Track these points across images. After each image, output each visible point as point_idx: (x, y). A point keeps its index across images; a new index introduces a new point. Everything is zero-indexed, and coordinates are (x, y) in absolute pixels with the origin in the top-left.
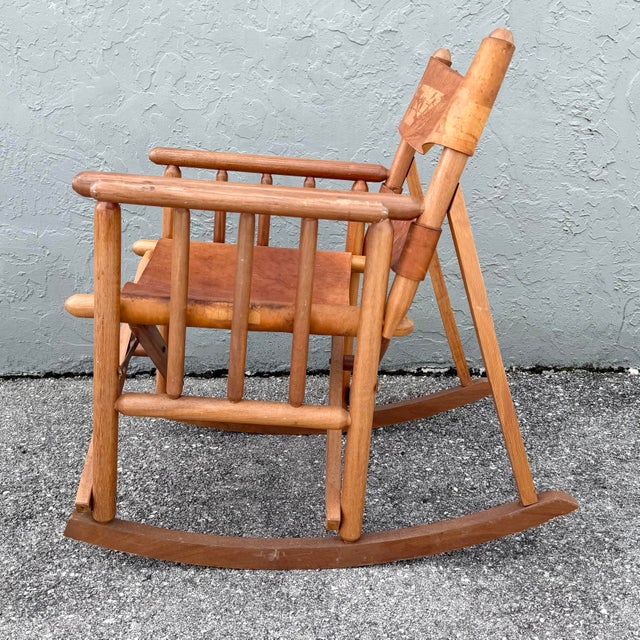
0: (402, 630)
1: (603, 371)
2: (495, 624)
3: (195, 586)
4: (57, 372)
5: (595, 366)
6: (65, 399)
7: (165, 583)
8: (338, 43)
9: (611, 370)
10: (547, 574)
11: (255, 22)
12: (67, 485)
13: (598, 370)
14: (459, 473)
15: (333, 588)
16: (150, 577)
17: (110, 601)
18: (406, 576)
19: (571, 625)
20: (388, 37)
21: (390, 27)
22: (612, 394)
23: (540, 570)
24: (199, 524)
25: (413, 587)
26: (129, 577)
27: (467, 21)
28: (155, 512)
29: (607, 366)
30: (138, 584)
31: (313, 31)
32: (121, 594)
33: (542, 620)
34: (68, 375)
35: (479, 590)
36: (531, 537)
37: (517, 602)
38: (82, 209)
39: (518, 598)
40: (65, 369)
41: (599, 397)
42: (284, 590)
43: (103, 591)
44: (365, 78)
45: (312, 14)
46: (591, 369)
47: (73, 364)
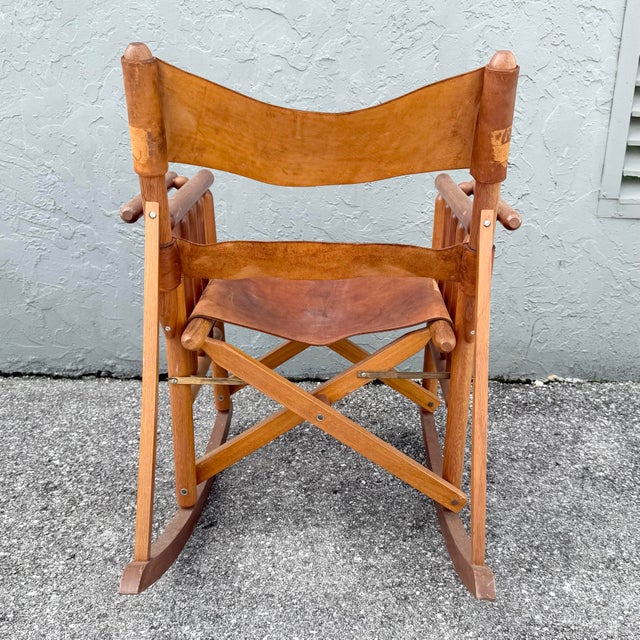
0: (295, 601)
1: (512, 382)
2: (377, 595)
3: (115, 564)
4: (6, 372)
5: (505, 378)
6: (12, 397)
7: (87, 562)
8: (279, 68)
9: (519, 381)
10: (429, 554)
11: (199, 43)
12: (5, 475)
13: (508, 382)
14: (369, 469)
15: (240, 565)
16: (74, 557)
17: (34, 577)
18: (307, 555)
19: (441, 598)
20: (326, 65)
21: (328, 56)
22: (516, 402)
23: (423, 551)
24: (125, 511)
25: (311, 565)
26: (55, 556)
27: (400, 54)
28: (85, 500)
29: (516, 378)
30: (62, 562)
31: (256, 55)
32: (46, 571)
33: (418, 593)
34: (17, 374)
35: (367, 568)
36: (421, 523)
37: (399, 577)
38: (30, 215)
39: (400, 574)
40: (14, 369)
41: (504, 404)
42: (196, 568)
43: (29, 568)
44: (304, 102)
45: (255, 38)
46: (502, 381)
47: (22, 364)
